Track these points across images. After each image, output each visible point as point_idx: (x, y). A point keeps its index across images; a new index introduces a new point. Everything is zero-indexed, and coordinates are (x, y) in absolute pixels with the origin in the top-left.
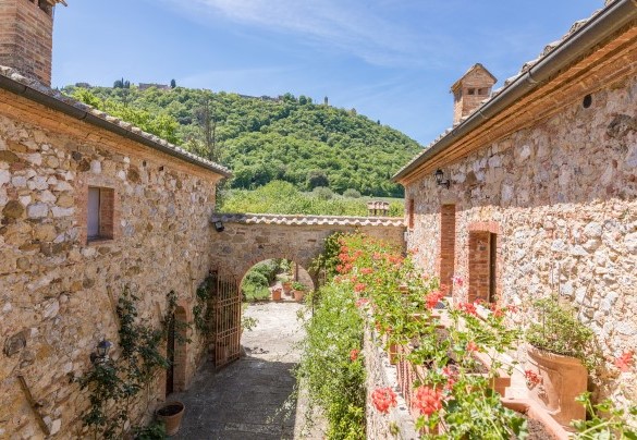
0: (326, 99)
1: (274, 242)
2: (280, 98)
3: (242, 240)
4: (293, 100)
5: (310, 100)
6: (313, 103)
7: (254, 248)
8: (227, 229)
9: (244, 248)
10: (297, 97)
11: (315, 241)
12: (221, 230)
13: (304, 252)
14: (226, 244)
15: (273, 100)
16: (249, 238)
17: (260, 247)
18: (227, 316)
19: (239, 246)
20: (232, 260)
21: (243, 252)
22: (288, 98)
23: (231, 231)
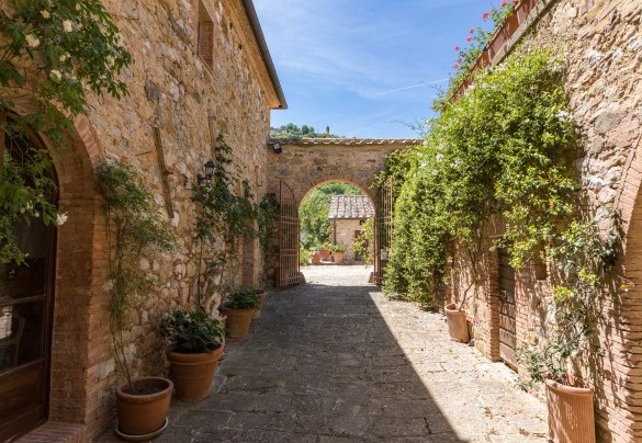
0: (328, 129)
1: (334, 164)
2: (283, 128)
3: (301, 162)
4: (296, 129)
5: (312, 130)
6: (316, 132)
7: (312, 171)
8: (284, 151)
9: (302, 170)
10: (300, 127)
11: (374, 161)
12: (279, 151)
13: (363, 172)
14: (284, 166)
15: (276, 130)
16: (307, 159)
17: (319, 169)
18: (286, 238)
19: (297, 168)
20: (291, 182)
21: (301, 175)
22: (291, 127)
23: (289, 154)
